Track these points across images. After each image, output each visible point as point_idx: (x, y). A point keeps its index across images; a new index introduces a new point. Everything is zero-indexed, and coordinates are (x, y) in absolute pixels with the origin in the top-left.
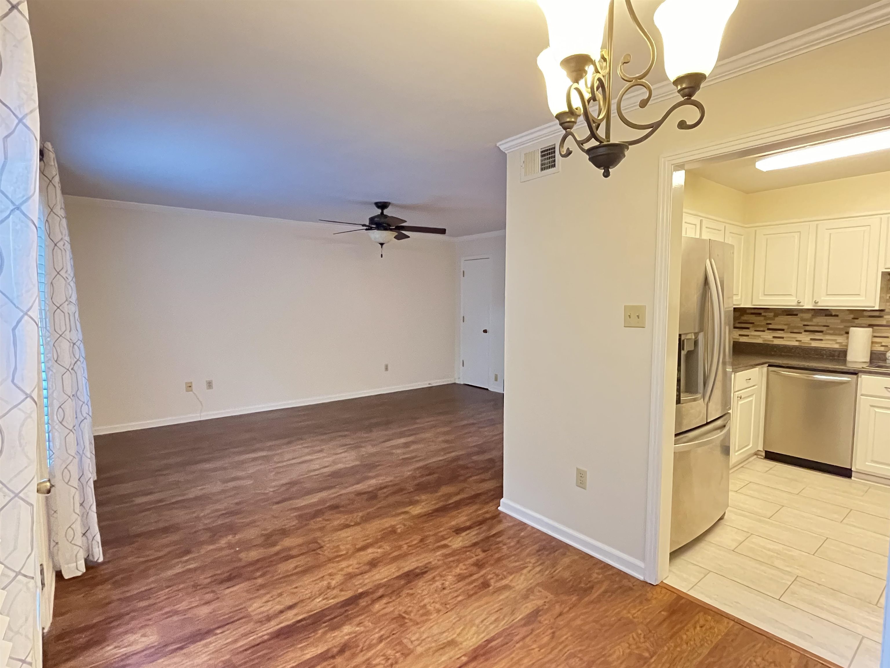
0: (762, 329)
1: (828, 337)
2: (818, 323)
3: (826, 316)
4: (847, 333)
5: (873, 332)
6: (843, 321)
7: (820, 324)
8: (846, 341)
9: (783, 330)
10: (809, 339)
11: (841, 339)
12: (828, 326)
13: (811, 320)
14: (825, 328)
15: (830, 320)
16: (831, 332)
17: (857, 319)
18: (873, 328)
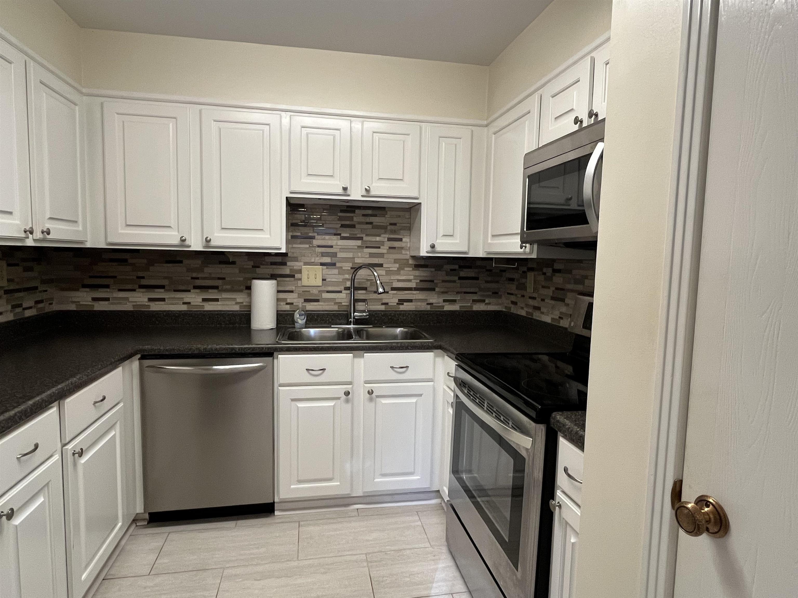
0: (129, 287)
1: (225, 295)
2: (210, 274)
3: (221, 263)
4: (249, 288)
5: (278, 285)
6: (242, 270)
7: (213, 276)
8: (247, 300)
9: (162, 287)
10: (201, 300)
11: (241, 298)
12: (224, 279)
13: (200, 270)
14: (220, 281)
15: (226, 270)
16: (228, 287)
17: (258, 267)
18: (276, 279)
